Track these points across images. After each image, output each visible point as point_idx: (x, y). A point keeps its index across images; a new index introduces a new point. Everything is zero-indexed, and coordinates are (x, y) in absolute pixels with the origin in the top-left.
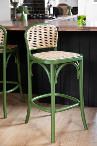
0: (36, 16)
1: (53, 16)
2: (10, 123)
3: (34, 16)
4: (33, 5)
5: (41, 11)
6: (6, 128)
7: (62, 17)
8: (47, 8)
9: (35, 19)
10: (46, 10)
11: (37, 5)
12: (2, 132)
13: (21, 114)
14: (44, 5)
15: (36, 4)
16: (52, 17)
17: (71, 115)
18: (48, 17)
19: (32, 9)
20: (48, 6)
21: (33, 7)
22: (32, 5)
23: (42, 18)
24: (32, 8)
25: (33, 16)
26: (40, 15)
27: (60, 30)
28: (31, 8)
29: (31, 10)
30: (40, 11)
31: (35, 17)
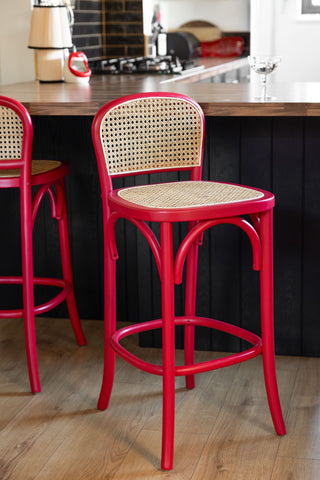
0: (117, 65)
1: (173, 66)
2: (56, 408)
3: (109, 65)
4: (104, 28)
5: (129, 49)
6: (45, 424)
7: (202, 67)
8: (151, 38)
9: (114, 74)
10: (148, 45)
11: (118, 29)
12: (35, 435)
13: (85, 382)
14: (141, 28)
15: (113, 23)
16: (171, 69)
17: (246, 384)
18: (158, 68)
19: (100, 41)
20: (153, 32)
21: (104, 34)
22: (101, 26)
23: (134, 73)
24: (102, 38)
25: (106, 65)
26: (128, 63)
27: (213, 113)
28: (97, 38)
29: (98, 44)
30: (126, 47)
31: (113, 68)
